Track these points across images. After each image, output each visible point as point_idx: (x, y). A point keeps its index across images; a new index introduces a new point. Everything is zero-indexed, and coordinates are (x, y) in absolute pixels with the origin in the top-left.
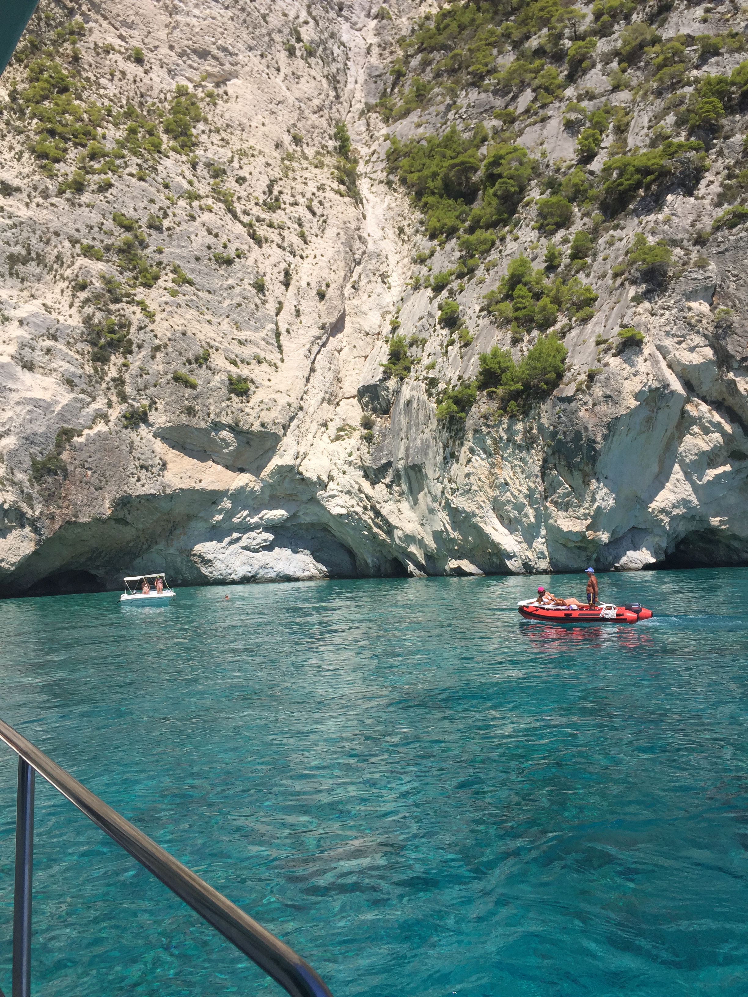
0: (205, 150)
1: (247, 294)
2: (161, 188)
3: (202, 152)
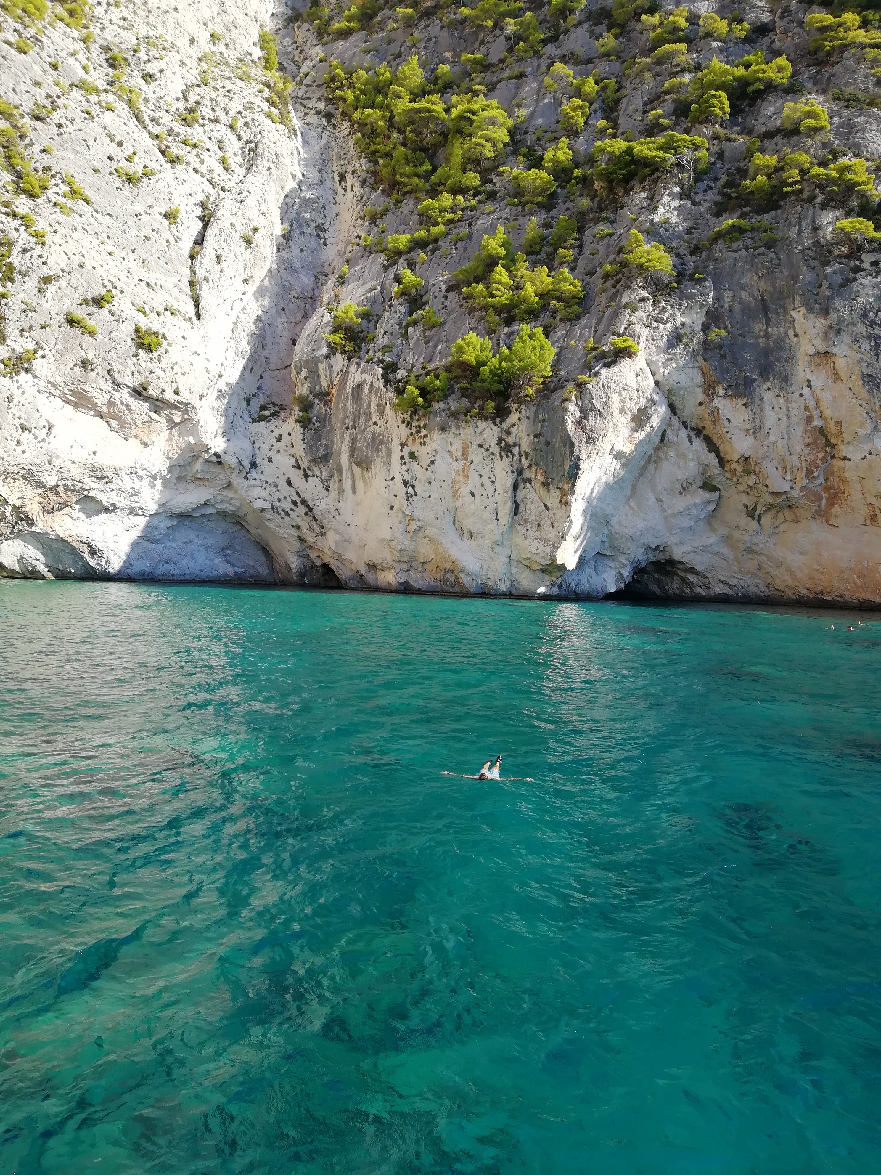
0: (103, 29)
1: (156, 226)
2: (47, 67)
3: (98, 31)
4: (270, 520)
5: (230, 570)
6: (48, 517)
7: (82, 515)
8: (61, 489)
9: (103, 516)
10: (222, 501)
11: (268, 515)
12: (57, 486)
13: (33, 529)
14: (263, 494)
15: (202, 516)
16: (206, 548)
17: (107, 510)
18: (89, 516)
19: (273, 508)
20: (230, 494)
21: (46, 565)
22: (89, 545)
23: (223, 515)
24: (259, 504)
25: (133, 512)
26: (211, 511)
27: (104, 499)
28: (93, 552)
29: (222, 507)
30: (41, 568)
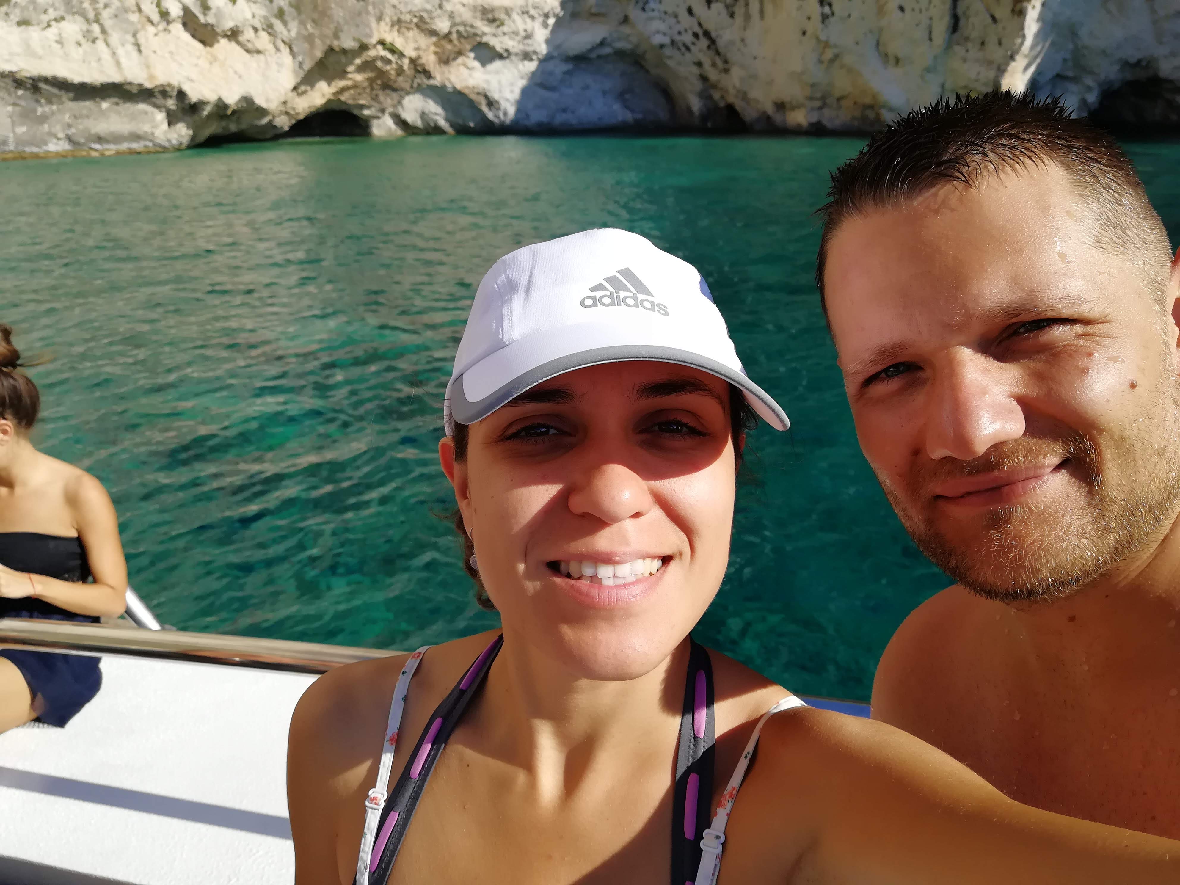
4: (670, 57)
5: (629, 117)
6: (445, 68)
7: (476, 64)
8: (454, 36)
9: (497, 64)
10: (619, 39)
11: (668, 51)
12: (450, 33)
13: (432, 82)
14: (662, 27)
15: (599, 57)
16: (604, 93)
17: (501, 57)
18: (484, 64)
19: (673, 43)
20: (626, 30)
21: (447, 120)
22: (486, 96)
23: (620, 54)
24: (658, 39)
25: (526, 56)
26: (607, 50)
27: (498, 44)
28: (491, 103)
29: (620, 45)
30: (442, 123)
